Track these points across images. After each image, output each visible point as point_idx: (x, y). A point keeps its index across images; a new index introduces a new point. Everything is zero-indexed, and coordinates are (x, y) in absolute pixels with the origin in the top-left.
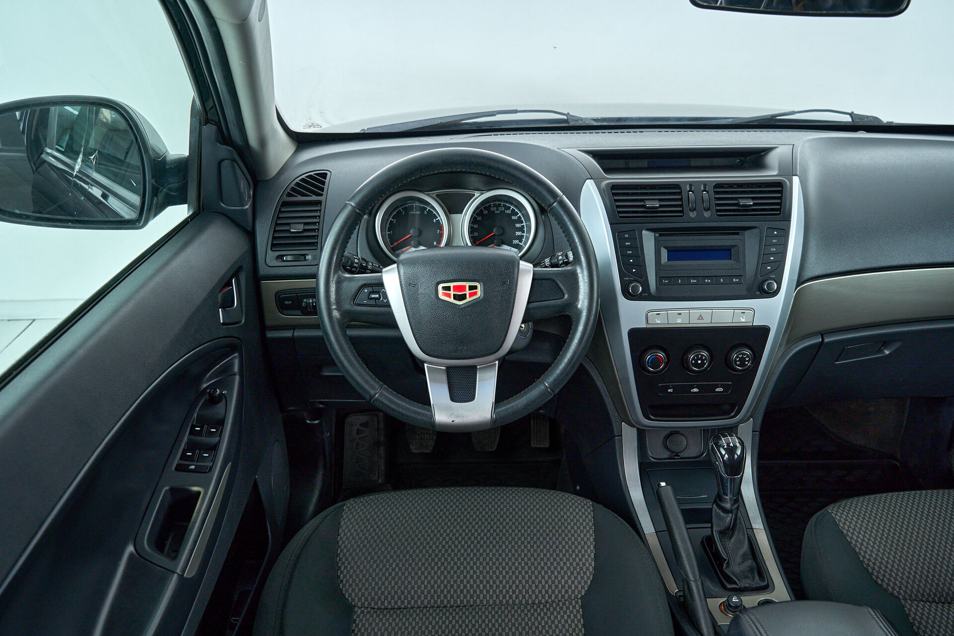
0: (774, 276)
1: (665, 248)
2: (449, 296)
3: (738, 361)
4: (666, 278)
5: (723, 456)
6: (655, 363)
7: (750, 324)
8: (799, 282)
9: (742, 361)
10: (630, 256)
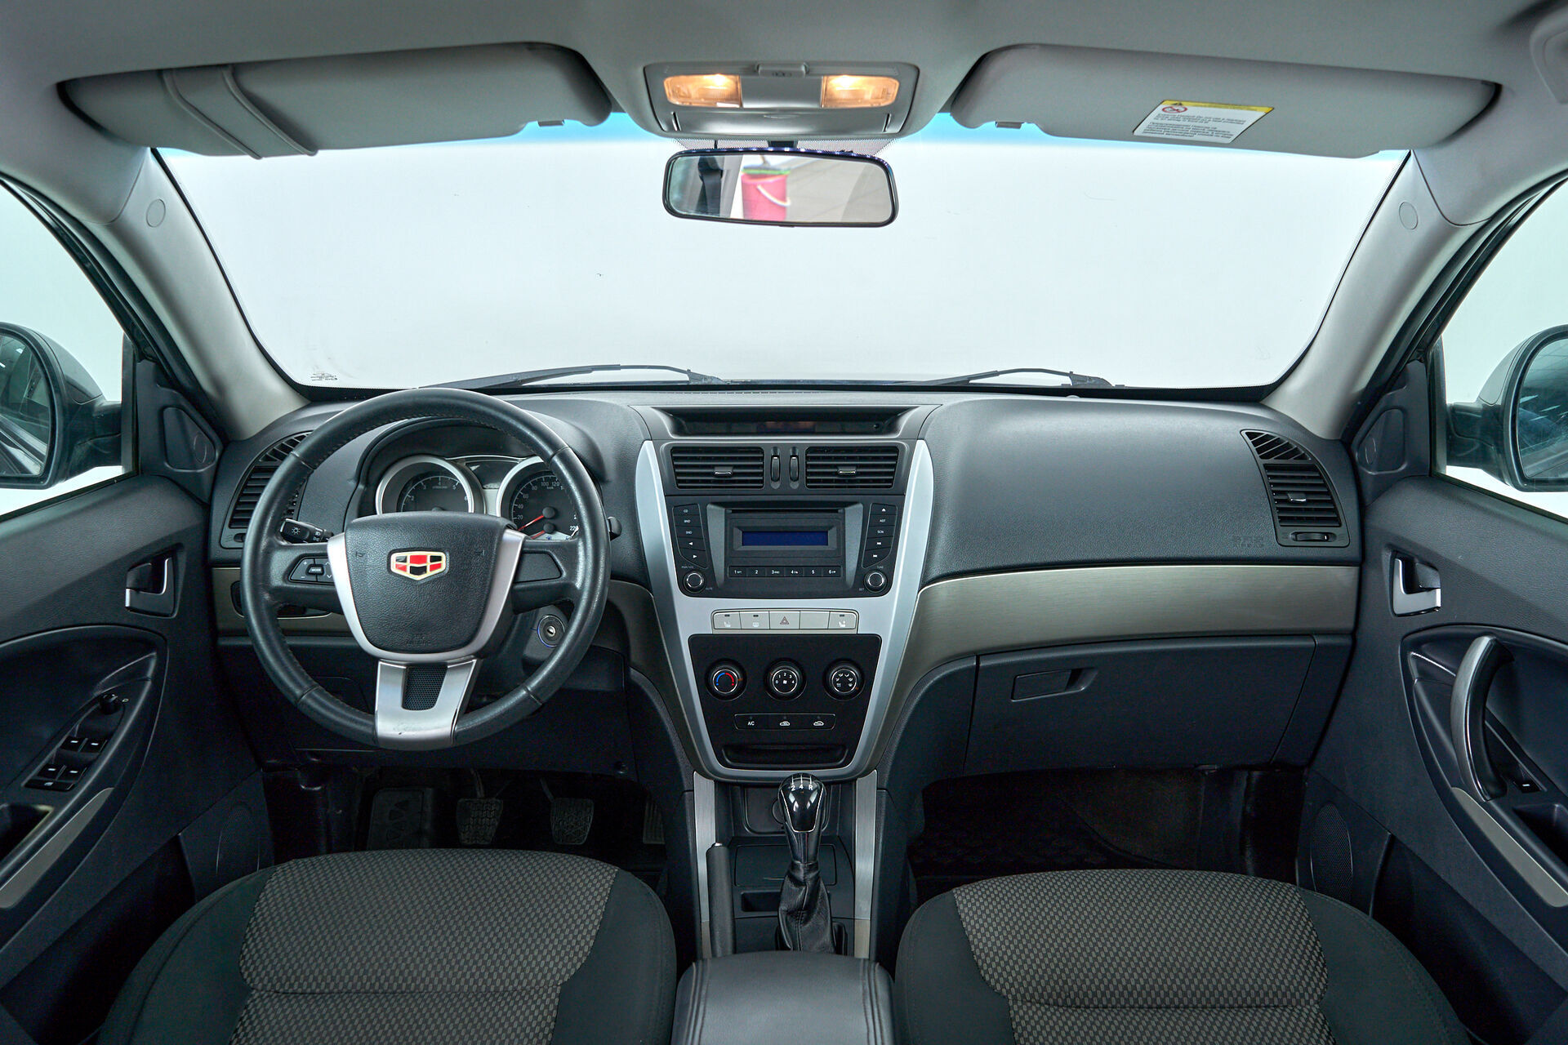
0: (882, 567)
1: (739, 528)
2: (404, 569)
3: (838, 682)
4: (738, 568)
5: (791, 806)
6: (726, 682)
7: (854, 632)
8: (925, 581)
9: (844, 681)
10: (690, 538)
